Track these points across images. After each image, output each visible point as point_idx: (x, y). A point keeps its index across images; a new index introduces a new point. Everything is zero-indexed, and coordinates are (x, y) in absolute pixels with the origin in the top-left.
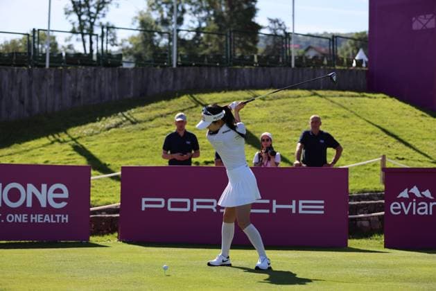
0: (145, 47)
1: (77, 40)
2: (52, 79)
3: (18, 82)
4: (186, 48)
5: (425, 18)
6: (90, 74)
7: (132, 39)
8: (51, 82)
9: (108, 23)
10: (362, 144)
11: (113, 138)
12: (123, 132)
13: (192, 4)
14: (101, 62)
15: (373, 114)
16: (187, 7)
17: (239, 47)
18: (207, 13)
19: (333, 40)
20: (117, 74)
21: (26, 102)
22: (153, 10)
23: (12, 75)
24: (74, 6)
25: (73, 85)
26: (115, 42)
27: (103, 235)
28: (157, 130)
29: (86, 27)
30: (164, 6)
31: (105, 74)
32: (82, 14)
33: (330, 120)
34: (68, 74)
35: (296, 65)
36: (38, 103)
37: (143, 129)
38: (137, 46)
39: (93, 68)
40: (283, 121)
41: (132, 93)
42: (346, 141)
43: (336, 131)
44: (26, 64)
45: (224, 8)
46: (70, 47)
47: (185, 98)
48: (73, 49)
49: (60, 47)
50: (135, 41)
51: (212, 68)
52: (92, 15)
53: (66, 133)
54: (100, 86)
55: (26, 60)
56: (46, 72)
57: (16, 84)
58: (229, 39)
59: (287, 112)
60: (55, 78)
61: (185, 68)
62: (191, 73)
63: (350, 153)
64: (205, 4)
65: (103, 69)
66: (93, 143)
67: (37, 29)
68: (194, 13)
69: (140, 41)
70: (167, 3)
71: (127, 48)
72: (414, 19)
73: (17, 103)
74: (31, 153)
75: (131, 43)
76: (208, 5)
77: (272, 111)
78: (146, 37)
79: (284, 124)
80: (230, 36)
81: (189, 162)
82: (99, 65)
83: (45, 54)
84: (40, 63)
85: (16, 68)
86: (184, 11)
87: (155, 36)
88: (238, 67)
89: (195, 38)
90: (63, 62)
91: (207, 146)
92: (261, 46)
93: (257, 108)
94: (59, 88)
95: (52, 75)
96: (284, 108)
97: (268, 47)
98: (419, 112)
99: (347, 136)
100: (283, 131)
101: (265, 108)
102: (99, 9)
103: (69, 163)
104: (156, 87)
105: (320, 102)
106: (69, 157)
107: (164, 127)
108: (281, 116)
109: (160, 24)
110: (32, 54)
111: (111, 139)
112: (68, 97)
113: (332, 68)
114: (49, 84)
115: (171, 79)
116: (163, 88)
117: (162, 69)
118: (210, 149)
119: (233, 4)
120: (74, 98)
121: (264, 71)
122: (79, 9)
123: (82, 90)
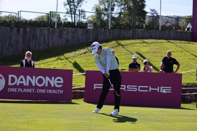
0: (98, 20)
1: (69, 16)
2: (58, 33)
3: (43, 33)
4: (115, 21)
6: (73, 31)
7: (92, 16)
8: (57, 34)
9: (82, 10)
10: (189, 63)
12: (87, 56)
13: (118, 2)
14: (79, 26)
15: (194, 51)
16: (116, 3)
17: (138, 21)
18: (124, 6)
19: (177, 19)
20: (85, 31)
21: (47, 42)
22: (101, 4)
23: (41, 31)
24: (68, 2)
25: (66, 35)
26: (85, 18)
27: (77, 99)
29: (72, 11)
30: (106, 3)
31: (80, 31)
32: (71, 5)
33: (175, 53)
34: (64, 31)
35: (161, 29)
36: (51, 43)
38: (94, 19)
39: (75, 28)
40: (155, 53)
41: (91, 40)
42: (182, 62)
43: (177, 58)
44: (47, 26)
45: (131, 4)
46: (66, 19)
47: (114, 42)
48: (67, 20)
49: (61, 19)
50: (93, 17)
51: (126, 29)
52: (75, 6)
53: (63, 55)
54: (78, 36)
55: (47, 24)
56: (55, 29)
57: (42, 34)
58: (133, 17)
59: (157, 49)
60: (59, 32)
61: (114, 29)
62: (116, 32)
63: (183, 67)
64: (123, 2)
65: (79, 29)
68: (119, 6)
69: (96, 17)
71: (90, 20)
73: (43, 42)
74: (48, 63)
75: (92, 18)
76: (125, 3)
77: (150, 48)
78: (98, 16)
79: (155, 54)
80: (133, 16)
82: (78, 27)
83: (55, 22)
84: (54, 26)
85: (43, 28)
86: (114, 5)
87: (102, 15)
88: (136, 29)
89: (119, 17)
90: (62, 25)
92: (147, 21)
93: (144, 47)
94: (61, 37)
95: (58, 31)
96: (155, 47)
97: (150, 21)
99: (182, 60)
100: (155, 57)
101: (147, 47)
102: (78, 3)
103: (64, 68)
104: (101, 37)
105: (171, 45)
106: (64, 66)
108: (154, 51)
109: (104, 10)
110: (50, 22)
111: (82, 59)
112: (64, 40)
113: (177, 31)
114: (56, 35)
115: (108, 34)
116: (105, 38)
117: (104, 30)
118: (124, 64)
119: (135, 2)
120: (67, 41)
121: (148, 31)
122: (70, 3)
123: (70, 37)
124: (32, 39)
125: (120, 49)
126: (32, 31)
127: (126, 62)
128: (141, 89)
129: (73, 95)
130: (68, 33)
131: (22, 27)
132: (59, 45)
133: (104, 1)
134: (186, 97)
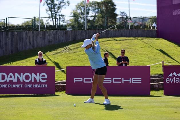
0: (75, 23)
1: (51, 21)
2: (41, 35)
3: (29, 36)
4: (90, 23)
5: (177, 11)
6: (55, 33)
8: (41, 36)
9: (62, 14)
10: (155, 57)
13: (92, 7)
14: (59, 28)
16: (90, 8)
17: (110, 22)
18: (98, 10)
19: (144, 19)
20: (65, 33)
21: (32, 43)
22: (78, 9)
23: (26, 34)
24: (49, 8)
25: (49, 37)
26: (64, 21)
27: (60, 92)
28: (80, 53)
29: (54, 16)
30: (82, 8)
31: (60, 33)
32: (52, 11)
33: (143, 48)
34: (47, 33)
35: (130, 28)
36: (36, 44)
37: (75, 53)
38: (72, 22)
39: (56, 30)
41: (70, 40)
43: (145, 53)
44: (31, 29)
45: (104, 8)
46: (48, 23)
48: (49, 24)
49: (44, 24)
50: (72, 20)
51: (100, 30)
52: (56, 12)
54: (59, 37)
56: (39, 32)
57: (28, 37)
58: (105, 19)
59: (128, 45)
60: (42, 34)
61: (90, 30)
64: (97, 7)
65: (60, 31)
66: (56, 58)
67: (35, 17)
68: (93, 10)
69: (74, 21)
70: (83, 7)
71: (69, 23)
72: (173, 11)
73: (28, 44)
75: (70, 21)
76: (98, 7)
77: (122, 45)
78: (76, 19)
80: (106, 18)
83: (39, 26)
84: (37, 29)
85: (28, 31)
86: (89, 10)
87: (79, 19)
89: (93, 19)
90: (45, 29)
92: (118, 22)
93: (116, 44)
94: (44, 39)
95: (41, 33)
96: (126, 44)
98: (176, 45)
99: (150, 54)
101: (119, 44)
102: (58, 9)
104: (79, 37)
107: (82, 52)
108: (125, 47)
109: (80, 14)
110: (34, 26)
111: (63, 56)
112: (47, 41)
113: (144, 29)
115: (85, 34)
116: (82, 38)
117: (81, 31)
119: (107, 7)
120: (49, 41)
121: (119, 31)
122: (51, 9)
123: (52, 39)
124: (19, 41)
126: (19, 35)
128: (115, 80)
129: (56, 88)
130: (50, 35)
131: (10, 31)
132: (43, 46)
133: (80, 7)
134: (154, 86)
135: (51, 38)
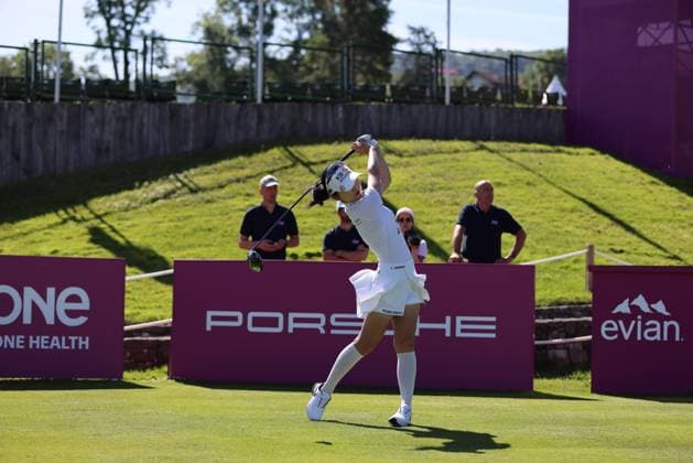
0: (213, 70)
1: (104, 58)
2: (65, 121)
3: (10, 124)
4: (277, 72)
5: (658, 29)
6: (124, 113)
7: (193, 56)
8: (62, 125)
9: (153, 32)
10: (557, 227)
11: (161, 215)
12: (177, 206)
13: (289, 2)
14: (142, 94)
15: (574, 180)
16: (280, 7)
17: (361, 71)
18: (310, 17)
19: (511, 62)
20: (168, 114)
21: (23, 154)
22: (225, 11)
24: (100, 5)
25: (97, 130)
26: (165, 62)
27: (144, 370)
28: (230, 202)
29: (118, 38)
30: (242, 5)
31: (148, 113)
32: (112, 16)
33: (505, 189)
34: (89, 113)
35: (451, 101)
36: (41, 157)
37: (208, 201)
38: (200, 68)
39: (129, 103)
40: (432, 190)
41: (191, 142)
42: (532, 223)
43: (514, 207)
44: (23, 96)
45: (338, 10)
46: (93, 69)
47: (276, 152)
48: (97, 72)
49: (76, 70)
50: (196, 60)
51: (319, 105)
52: (129, 19)
53: (86, 205)
54: (140, 131)
55: (23, 89)
56: (54, 108)
57: (7, 128)
58: (345, 58)
59: (438, 175)
60: (69, 118)
61: (276, 105)
62: (284, 113)
63: (537, 241)
64: (308, 3)
65: (146, 105)
66: (129, 223)
67: (40, 41)
68: (291, 17)
69: (204, 61)
70: (247, 1)
71: (184, 71)
72: (640, 29)
73: (8, 157)
74: (30, 237)
75: (189, 64)
76: (313, 5)
77: (413, 173)
78: (214, 54)
79: (435, 194)
80: (348, 55)
81: (282, 253)
82: (139, 98)
83: (53, 80)
84: (49, 96)
85: (6, 102)
86: (274, 14)
87: (228, 52)
88: (360, 103)
89: (292, 57)
90: (82, 92)
91: (310, 229)
92: (397, 71)
94: (77, 137)
95: (65, 114)
96: (432, 168)
97: (408, 72)
98: (648, 178)
99: (533, 214)
100: (430, 206)
101: (402, 169)
102: (139, 10)
103: (90, 253)
104: (229, 135)
105: (490, 161)
107: (242, 197)
108: (428, 181)
109: (236, 33)
110: (33, 79)
111: (159, 216)
112: (89, 150)
113: (510, 106)
114: (59, 129)
115: (254, 123)
116: (241, 137)
117: (239, 106)
118: (314, 234)
119: (353, 3)
120: (99, 150)
121: (402, 109)
122: (107, 9)
123: (112, 138)
125: (302, 179)
127: (322, 225)
130: (102, 122)
134: (551, 352)
135: (109, 137)
